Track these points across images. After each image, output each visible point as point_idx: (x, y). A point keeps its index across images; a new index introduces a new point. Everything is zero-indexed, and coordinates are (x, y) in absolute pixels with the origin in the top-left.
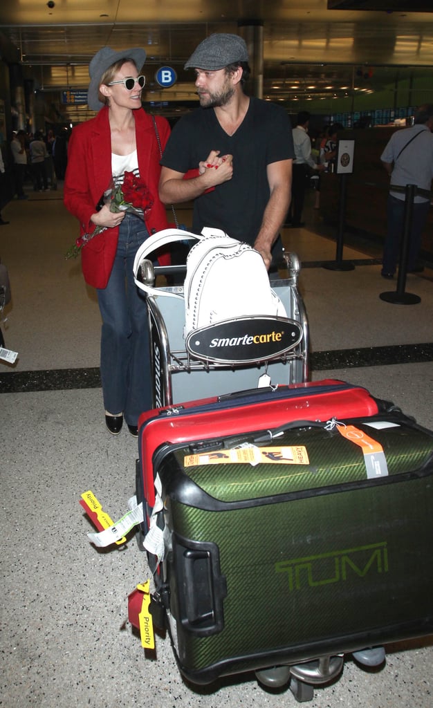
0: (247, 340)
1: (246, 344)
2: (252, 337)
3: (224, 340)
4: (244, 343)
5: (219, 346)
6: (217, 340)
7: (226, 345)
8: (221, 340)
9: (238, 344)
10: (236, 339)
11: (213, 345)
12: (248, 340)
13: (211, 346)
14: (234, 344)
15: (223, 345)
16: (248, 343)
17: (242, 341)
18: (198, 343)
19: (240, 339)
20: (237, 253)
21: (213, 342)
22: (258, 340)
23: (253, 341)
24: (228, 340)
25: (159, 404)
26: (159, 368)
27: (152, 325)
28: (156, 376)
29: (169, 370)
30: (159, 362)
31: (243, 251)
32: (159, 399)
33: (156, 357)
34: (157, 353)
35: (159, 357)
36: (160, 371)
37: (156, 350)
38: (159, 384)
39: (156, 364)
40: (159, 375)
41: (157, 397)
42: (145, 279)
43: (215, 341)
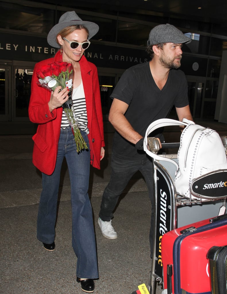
1: (221, 187)
2: (224, 183)
3: (210, 185)
4: (220, 187)
5: (208, 188)
6: (207, 184)
7: (212, 188)
8: (209, 185)
9: (217, 187)
10: (216, 184)
11: (205, 188)
12: (222, 184)
13: (204, 189)
14: (215, 187)
15: (210, 188)
16: (222, 186)
17: (219, 185)
18: (197, 187)
19: (218, 184)
20: (208, 133)
21: (205, 186)
22: (226, 184)
23: (224, 185)
24: (212, 184)
25: (164, 229)
26: (165, 205)
27: (158, 178)
28: (161, 211)
29: (177, 205)
30: (165, 202)
31: (212, 132)
32: (164, 226)
33: (161, 199)
34: (163, 196)
35: (166, 198)
36: (167, 207)
37: (162, 194)
38: (164, 216)
39: (161, 203)
40: (165, 210)
41: (161, 225)
42: (154, 149)
43: (206, 185)
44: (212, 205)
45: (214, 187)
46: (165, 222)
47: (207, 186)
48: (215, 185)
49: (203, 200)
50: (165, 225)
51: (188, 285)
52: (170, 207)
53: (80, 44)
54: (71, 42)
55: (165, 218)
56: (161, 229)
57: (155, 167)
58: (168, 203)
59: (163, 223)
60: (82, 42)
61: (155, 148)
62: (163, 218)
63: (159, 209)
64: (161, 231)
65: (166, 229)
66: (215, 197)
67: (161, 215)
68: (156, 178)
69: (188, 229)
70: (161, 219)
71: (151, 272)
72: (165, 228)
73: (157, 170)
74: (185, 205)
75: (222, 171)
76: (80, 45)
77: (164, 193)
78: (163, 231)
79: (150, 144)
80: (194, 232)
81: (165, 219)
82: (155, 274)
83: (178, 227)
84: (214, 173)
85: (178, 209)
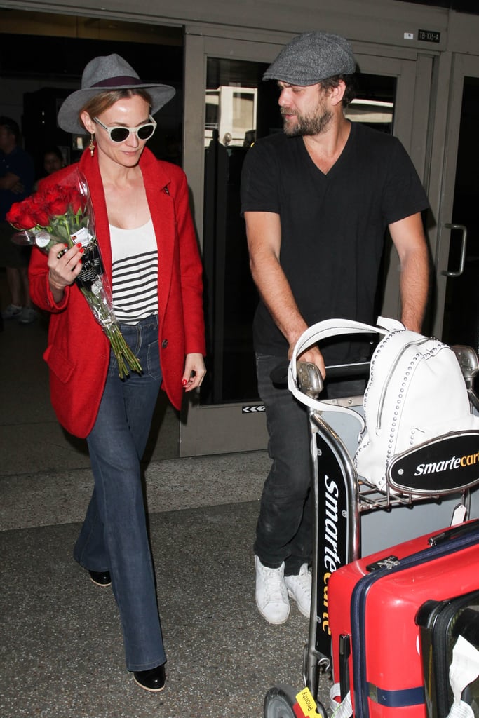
0: (454, 463)
2: (459, 459)
3: (431, 465)
4: (451, 468)
5: (425, 473)
6: (423, 465)
7: (433, 471)
8: (427, 466)
9: (445, 469)
10: (443, 463)
11: (418, 472)
12: (456, 463)
13: (416, 474)
14: (441, 470)
15: (429, 472)
16: (455, 467)
17: (449, 465)
18: (401, 472)
19: (448, 462)
20: (431, 351)
21: (419, 469)
22: (465, 462)
23: (460, 464)
24: (435, 464)
25: (333, 559)
26: (335, 510)
27: (321, 452)
28: (327, 521)
29: (360, 510)
30: (335, 502)
31: (439, 348)
32: (334, 552)
33: (327, 496)
34: (330, 489)
35: (337, 495)
36: (339, 514)
37: (329, 485)
38: (334, 531)
39: (328, 504)
40: (335, 518)
41: (327, 550)
42: (311, 389)
43: (421, 467)
44: (434, 505)
45: (439, 468)
46: (335, 544)
47: (424, 468)
48: (441, 465)
49: (415, 497)
50: (335, 550)
51: (382, 674)
52: (346, 514)
53: (133, 131)
54: (110, 129)
55: (335, 536)
56: (327, 558)
57: (313, 427)
58: (342, 506)
59: (331, 547)
60: (137, 126)
61: (312, 386)
62: (332, 536)
63: (323, 517)
64: (328, 563)
65: (337, 559)
66: (441, 491)
67: (328, 530)
68: (315, 452)
69: (382, 561)
70: (327, 537)
71: (308, 646)
72: (335, 556)
73: (317, 434)
74: (378, 509)
75: (457, 436)
76: (133, 134)
77: (333, 484)
78: (332, 562)
79: (301, 377)
80: (395, 569)
81: (336, 538)
82: (317, 652)
83: (362, 557)
84: (438, 441)
85: (363, 518)
